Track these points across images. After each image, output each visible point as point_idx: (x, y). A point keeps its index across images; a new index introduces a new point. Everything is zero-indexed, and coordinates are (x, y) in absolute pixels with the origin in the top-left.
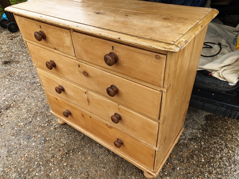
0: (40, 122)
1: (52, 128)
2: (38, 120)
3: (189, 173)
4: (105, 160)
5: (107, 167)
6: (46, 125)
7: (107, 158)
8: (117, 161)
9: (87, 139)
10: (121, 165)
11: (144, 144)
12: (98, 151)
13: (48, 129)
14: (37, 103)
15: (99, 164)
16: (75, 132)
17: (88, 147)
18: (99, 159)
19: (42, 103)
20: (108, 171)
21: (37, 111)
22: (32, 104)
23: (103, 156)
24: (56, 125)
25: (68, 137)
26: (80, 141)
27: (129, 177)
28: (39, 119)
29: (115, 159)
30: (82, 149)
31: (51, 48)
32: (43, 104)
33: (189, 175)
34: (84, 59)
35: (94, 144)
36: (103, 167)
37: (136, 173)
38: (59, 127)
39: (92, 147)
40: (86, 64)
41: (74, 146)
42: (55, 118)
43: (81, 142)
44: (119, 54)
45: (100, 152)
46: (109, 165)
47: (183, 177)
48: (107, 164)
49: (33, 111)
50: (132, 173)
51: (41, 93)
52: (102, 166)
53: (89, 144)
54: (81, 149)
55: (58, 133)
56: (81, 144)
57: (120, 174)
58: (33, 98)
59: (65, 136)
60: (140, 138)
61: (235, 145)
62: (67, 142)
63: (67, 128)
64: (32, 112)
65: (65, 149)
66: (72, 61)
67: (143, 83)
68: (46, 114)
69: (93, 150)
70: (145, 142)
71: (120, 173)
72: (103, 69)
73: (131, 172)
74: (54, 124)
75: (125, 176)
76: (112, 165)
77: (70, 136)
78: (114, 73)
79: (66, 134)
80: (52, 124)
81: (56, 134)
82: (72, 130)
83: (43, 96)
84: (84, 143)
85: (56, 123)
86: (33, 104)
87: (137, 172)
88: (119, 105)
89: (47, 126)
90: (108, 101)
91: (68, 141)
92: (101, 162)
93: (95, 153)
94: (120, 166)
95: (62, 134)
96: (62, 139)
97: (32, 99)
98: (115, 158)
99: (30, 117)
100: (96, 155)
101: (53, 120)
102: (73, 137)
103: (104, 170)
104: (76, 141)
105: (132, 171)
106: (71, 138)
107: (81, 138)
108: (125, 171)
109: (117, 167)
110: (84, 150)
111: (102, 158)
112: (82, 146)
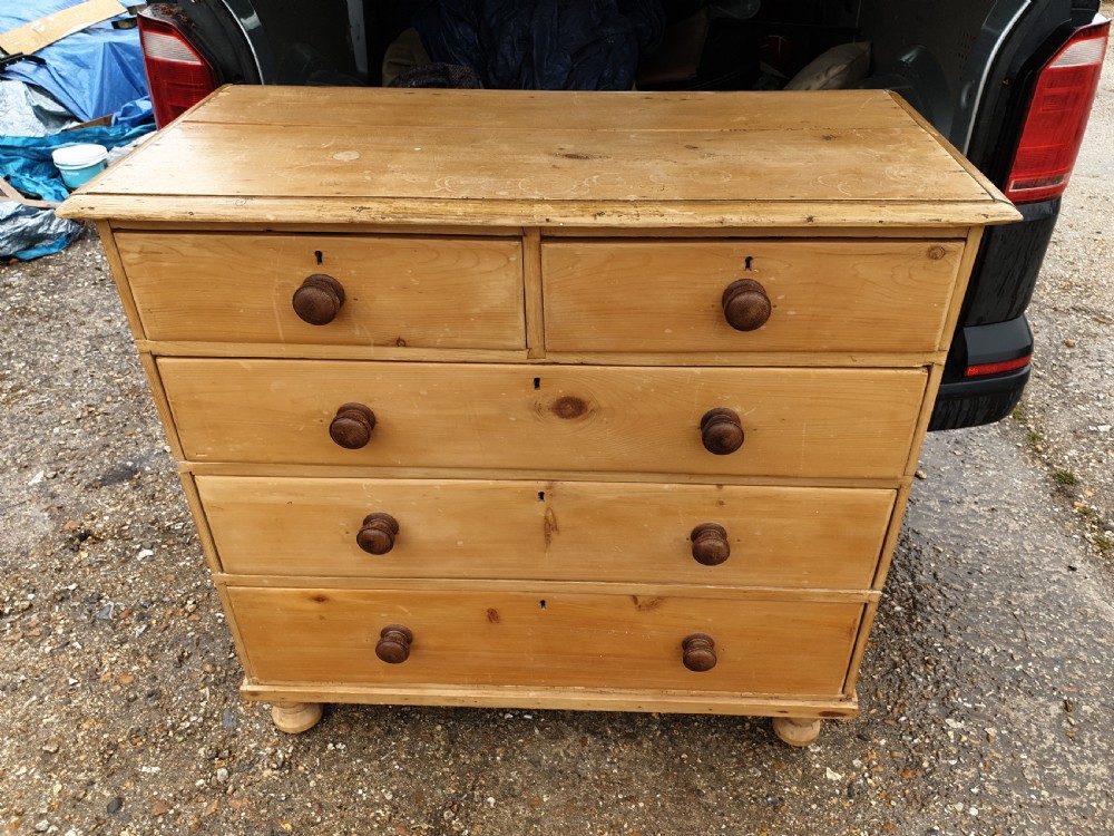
0: (174, 780)
1: (267, 773)
2: (156, 775)
3: (895, 665)
4: (615, 771)
5: (639, 793)
6: (222, 772)
7: (612, 758)
8: (654, 751)
9: (472, 732)
10: (684, 756)
11: (822, 599)
12: (557, 754)
13: (250, 785)
14: (70, 702)
15: (602, 798)
16: (396, 732)
17: (504, 759)
18: (585, 778)
19: (102, 689)
20: (656, 800)
21: (105, 736)
22: (45, 721)
23: (593, 762)
24: (276, 751)
25: (382, 767)
26: (445, 757)
27: (740, 778)
28: (155, 769)
30: (485, 779)
31: (368, 345)
32: (112, 694)
33: (898, 670)
34: (581, 346)
35: (520, 737)
36: (624, 800)
37: (752, 754)
38: (296, 750)
39: (518, 752)
40: (582, 364)
41: (443, 788)
42: (239, 724)
43: (456, 756)
44: (773, 279)
45: (567, 755)
46: (642, 780)
47: (889, 685)
48: (630, 779)
49: (79, 752)
50: (740, 761)
51: (48, 649)
52: (620, 797)
53: (498, 750)
54: (481, 786)
55: (320, 776)
56: (464, 763)
57: (706, 787)
58: (15, 689)
59: (360, 772)
60: (806, 582)
61: (935, 525)
62: (397, 790)
63: (342, 736)
64: (82, 758)
65: (413, 822)
66: (499, 372)
67: (861, 360)
68: (173, 727)
69: (536, 763)
70: (826, 590)
71: (700, 782)
72: (669, 359)
73: (735, 760)
74: (257, 749)
75: (726, 785)
76: (650, 774)
77: (390, 761)
78: (725, 359)
79: (358, 761)
80: (249, 753)
81: (312, 783)
82: (375, 734)
83: (74, 655)
84: (471, 754)
85: (268, 741)
86: (52, 719)
87: (754, 748)
88: (720, 486)
89: (230, 774)
90: (666, 486)
91: (394, 782)
92: (604, 783)
93: (552, 770)
94: (682, 760)
95: (340, 772)
96: (360, 792)
97: (14, 700)
98: (640, 744)
99: (92, 783)
100: (561, 772)
101: (234, 736)
102: (404, 756)
103: (637, 807)
104: (432, 765)
105: (734, 753)
106: (397, 767)
107: (443, 743)
108: (712, 769)
109: (675, 767)
110: (498, 781)
111: (597, 770)
112: (478, 771)
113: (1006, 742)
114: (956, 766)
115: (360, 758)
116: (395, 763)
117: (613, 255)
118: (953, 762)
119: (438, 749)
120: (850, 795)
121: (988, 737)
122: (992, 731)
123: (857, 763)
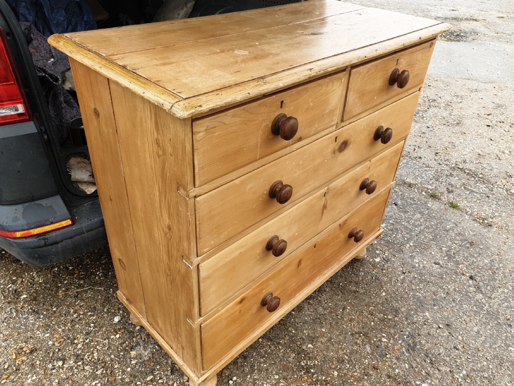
4: (330, 304)
5: (344, 305)
7: (324, 301)
8: (331, 290)
9: (274, 331)
10: (341, 284)
11: (383, 193)
12: (308, 314)
16: (248, 355)
17: (296, 330)
18: (325, 314)
20: (350, 303)
23: (320, 307)
25: (260, 370)
26: (276, 347)
29: (327, 290)
30: (299, 341)
35: (291, 319)
39: (296, 324)
43: (279, 343)
45: (311, 312)
46: (339, 300)
48: (336, 304)
52: (341, 310)
53: (290, 329)
54: (301, 344)
56: (285, 343)
57: (356, 288)
59: (255, 380)
62: (276, 372)
65: (296, 376)
69: (306, 322)
70: (384, 189)
71: (353, 288)
73: (353, 275)
75: (360, 283)
77: (260, 366)
79: (249, 377)
82: (241, 363)
84: (283, 338)
91: (272, 371)
92: (332, 310)
93: (313, 320)
94: (341, 286)
96: (265, 385)
98: (325, 291)
100: (317, 318)
102: (262, 360)
103: (349, 309)
104: (275, 354)
105: (350, 273)
106: (265, 366)
107: (269, 343)
108: (351, 282)
109: (343, 290)
110: (303, 338)
111: (325, 309)
112: (292, 341)
113: (397, 222)
114: (396, 236)
115: (247, 375)
116: (262, 365)
117: (369, 69)
118: (394, 235)
119: (270, 347)
120: (387, 262)
121: (392, 224)
122: (391, 221)
123: (378, 252)
